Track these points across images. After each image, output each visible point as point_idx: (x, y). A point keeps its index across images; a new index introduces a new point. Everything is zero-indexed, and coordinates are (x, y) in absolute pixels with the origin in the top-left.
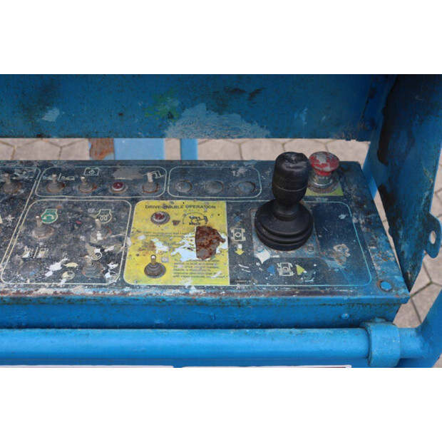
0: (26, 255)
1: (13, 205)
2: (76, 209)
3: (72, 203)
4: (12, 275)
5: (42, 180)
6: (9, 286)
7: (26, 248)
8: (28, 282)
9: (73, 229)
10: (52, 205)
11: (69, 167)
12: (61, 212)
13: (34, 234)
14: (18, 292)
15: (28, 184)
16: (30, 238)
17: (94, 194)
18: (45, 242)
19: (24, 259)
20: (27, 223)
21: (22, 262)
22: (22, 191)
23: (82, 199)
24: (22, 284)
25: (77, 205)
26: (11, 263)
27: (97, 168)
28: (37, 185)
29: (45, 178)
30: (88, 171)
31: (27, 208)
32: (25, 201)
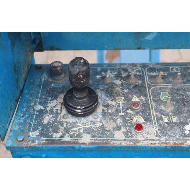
0: (166, 121)
1: (139, 90)
2: (178, 92)
3: (174, 89)
4: (165, 132)
5: (148, 75)
6: (167, 140)
7: (163, 116)
8: (178, 137)
9: (184, 105)
10: (163, 90)
11: (159, 67)
12: (171, 94)
13: (163, 107)
14: (175, 143)
15: (141, 77)
16: (161, 110)
17: (184, 83)
18: (172, 112)
19: (167, 123)
20: (154, 101)
21: (166, 125)
22: (140, 82)
23: (179, 86)
24: (175, 138)
25: (178, 90)
26: (160, 125)
27: (177, 67)
28: (146, 78)
29: (149, 74)
30: (172, 69)
31: (149, 92)
32: (145, 87)
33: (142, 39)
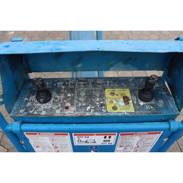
0: (80, 105)
1: (72, 91)
2: (89, 92)
3: (88, 90)
4: (78, 110)
5: (78, 84)
6: (78, 113)
7: (79, 103)
8: (83, 112)
9: (90, 97)
10: (82, 90)
11: (84, 79)
12: (86, 93)
13: (80, 99)
14: (81, 115)
15: (74, 85)
16: (79, 100)
17: (93, 87)
18: (84, 101)
19: (80, 106)
20: (77, 96)
21: (79, 107)
22: (73, 87)
23: (90, 89)
24: (81, 112)
25: (89, 90)
26: (77, 107)
27: (92, 80)
28: (77, 85)
29: (78, 83)
30: (89, 80)
31: (76, 92)
32: (75, 89)
33: (75, 67)
